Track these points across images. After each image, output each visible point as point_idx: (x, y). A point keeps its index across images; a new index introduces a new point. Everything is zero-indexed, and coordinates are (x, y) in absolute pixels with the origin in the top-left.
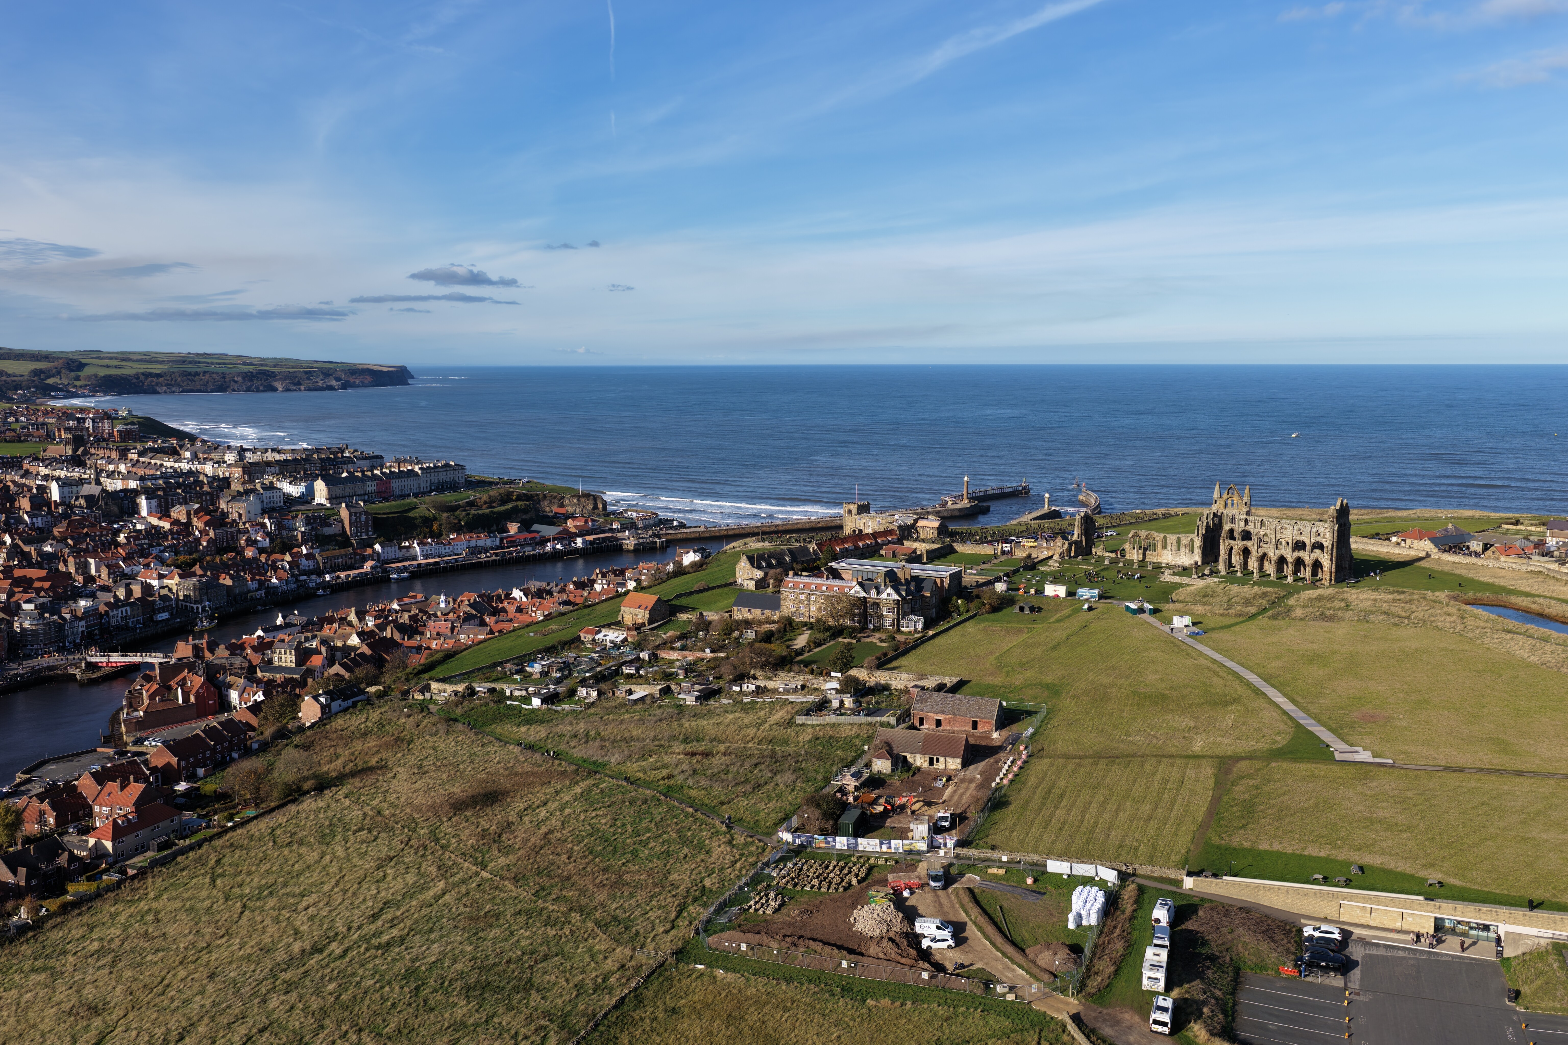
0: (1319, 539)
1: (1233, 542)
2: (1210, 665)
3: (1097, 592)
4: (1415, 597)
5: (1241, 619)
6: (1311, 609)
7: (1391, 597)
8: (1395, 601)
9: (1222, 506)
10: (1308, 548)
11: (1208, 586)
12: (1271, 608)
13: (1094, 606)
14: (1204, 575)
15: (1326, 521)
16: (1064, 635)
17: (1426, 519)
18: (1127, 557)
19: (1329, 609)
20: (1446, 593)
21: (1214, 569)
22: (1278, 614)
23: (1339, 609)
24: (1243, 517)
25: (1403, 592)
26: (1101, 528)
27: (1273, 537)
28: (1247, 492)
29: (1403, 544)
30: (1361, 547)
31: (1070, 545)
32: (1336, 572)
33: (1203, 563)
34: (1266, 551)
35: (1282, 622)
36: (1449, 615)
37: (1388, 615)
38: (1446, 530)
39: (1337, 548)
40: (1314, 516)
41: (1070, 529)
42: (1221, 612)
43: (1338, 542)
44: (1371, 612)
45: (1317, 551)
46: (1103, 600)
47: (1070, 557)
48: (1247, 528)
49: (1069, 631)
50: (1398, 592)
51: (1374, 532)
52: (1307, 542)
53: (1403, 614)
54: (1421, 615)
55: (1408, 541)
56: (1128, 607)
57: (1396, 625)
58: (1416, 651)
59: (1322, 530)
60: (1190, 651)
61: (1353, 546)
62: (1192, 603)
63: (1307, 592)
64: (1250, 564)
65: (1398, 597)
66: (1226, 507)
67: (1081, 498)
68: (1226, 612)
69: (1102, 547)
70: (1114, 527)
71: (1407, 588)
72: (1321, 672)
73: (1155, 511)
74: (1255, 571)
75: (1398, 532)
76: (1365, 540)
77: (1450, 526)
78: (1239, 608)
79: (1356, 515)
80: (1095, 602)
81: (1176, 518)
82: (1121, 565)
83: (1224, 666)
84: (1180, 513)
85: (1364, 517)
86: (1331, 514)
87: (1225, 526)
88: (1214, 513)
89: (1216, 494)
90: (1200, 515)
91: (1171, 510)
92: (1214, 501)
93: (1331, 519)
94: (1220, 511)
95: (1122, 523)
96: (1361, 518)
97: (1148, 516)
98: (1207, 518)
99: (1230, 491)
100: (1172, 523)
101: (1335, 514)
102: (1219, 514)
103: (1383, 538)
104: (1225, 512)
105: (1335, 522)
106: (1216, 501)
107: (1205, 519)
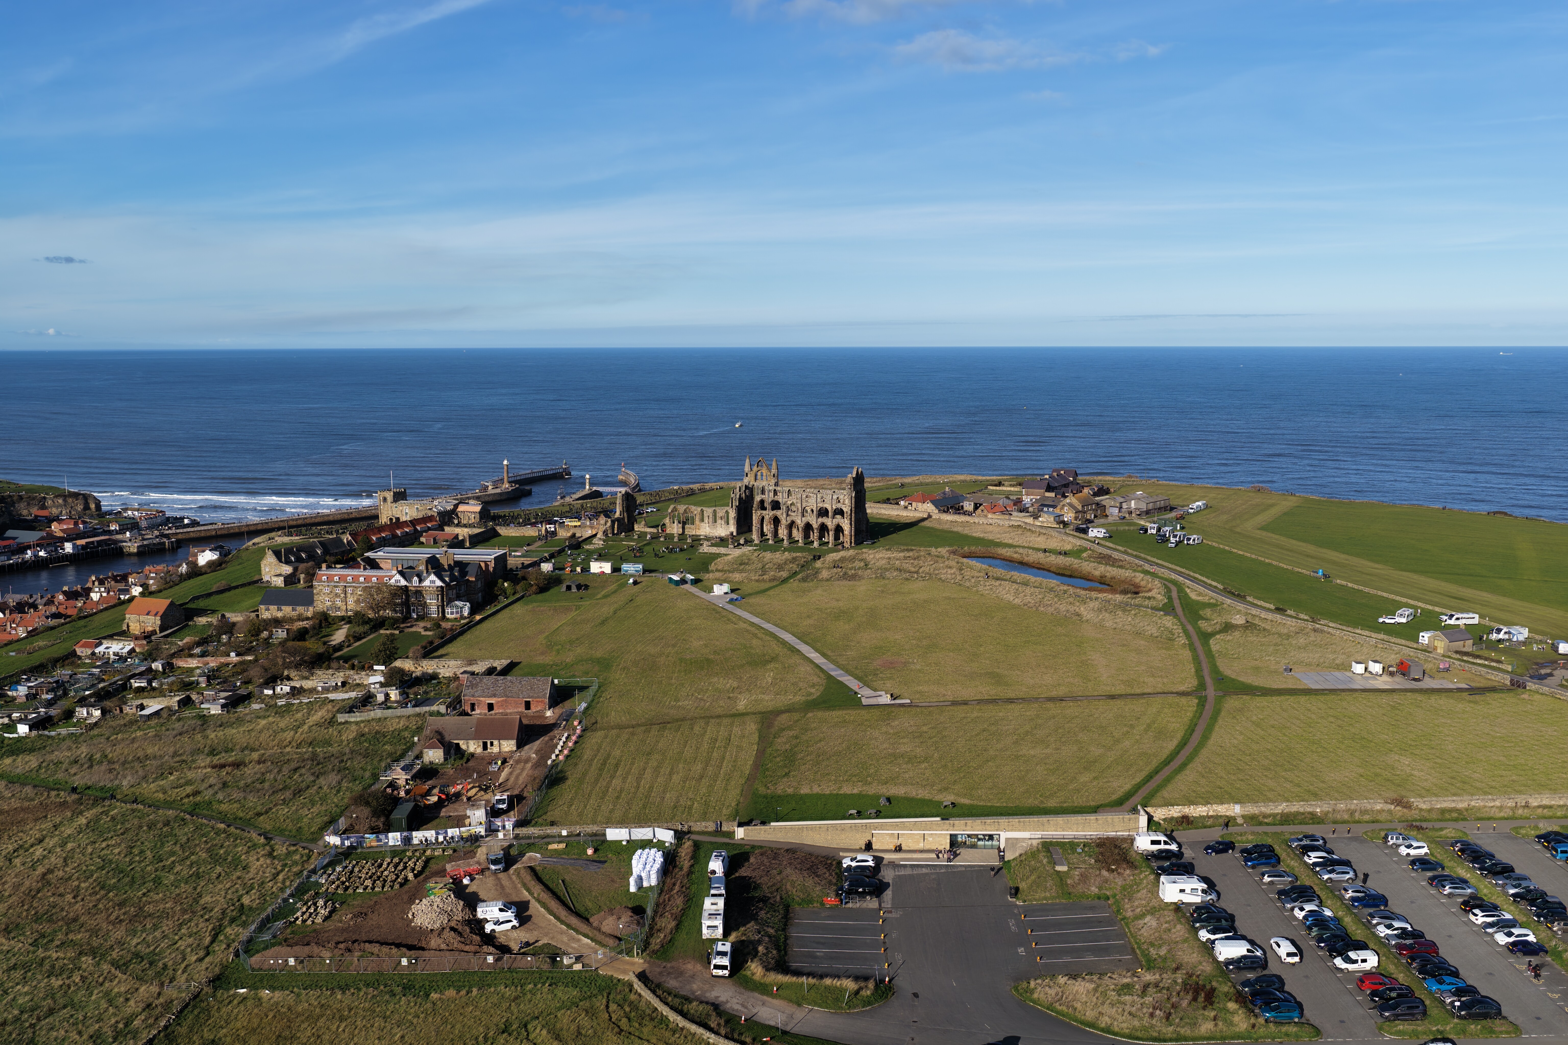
0: (839, 506)
1: (764, 512)
2: (749, 628)
3: (641, 566)
4: (922, 553)
5: (775, 583)
6: (836, 571)
7: (902, 554)
8: (905, 558)
9: (753, 478)
10: (830, 514)
11: (743, 555)
12: (800, 572)
13: (639, 580)
14: (739, 544)
15: (844, 489)
16: (612, 610)
17: (927, 484)
18: (668, 532)
19: (851, 569)
20: (947, 549)
21: (749, 539)
22: (807, 576)
23: (859, 569)
24: (772, 488)
25: (912, 550)
26: (642, 505)
27: (799, 505)
28: (774, 464)
29: (910, 508)
30: (875, 511)
31: (613, 522)
32: (855, 535)
33: (738, 533)
34: (794, 518)
35: (811, 584)
36: (950, 567)
37: (900, 571)
38: (944, 493)
39: (855, 513)
40: (834, 486)
41: (611, 507)
42: (757, 578)
43: (855, 507)
44: (886, 570)
45: (838, 516)
46: (647, 574)
47: (613, 534)
48: (776, 498)
49: (616, 606)
50: (908, 550)
51: (885, 498)
52: (829, 509)
53: (913, 569)
54: (927, 569)
55: (914, 504)
56: (670, 579)
57: (907, 579)
58: (925, 601)
59: (841, 497)
60: (730, 616)
61: (868, 511)
62: (730, 572)
63: (831, 555)
64: (780, 531)
65: (908, 555)
66: (756, 479)
67: (620, 477)
68: (761, 578)
69: (643, 522)
70: (654, 503)
71: (915, 546)
72: (847, 627)
73: (691, 486)
74: (785, 538)
75: (905, 497)
76: (878, 505)
77: (947, 489)
78: (772, 573)
79: (870, 482)
80: (639, 576)
81: (711, 492)
82: (662, 539)
83: (762, 628)
84: (716, 487)
85: (876, 484)
86: (849, 482)
87: (756, 497)
88: (746, 485)
89: (747, 467)
90: (733, 488)
91: (707, 485)
92: (745, 475)
93: (849, 487)
94: (751, 483)
95: (662, 499)
96: (874, 485)
97: (685, 491)
98: (740, 491)
99: (760, 464)
100: (708, 498)
101: (852, 482)
102: (750, 486)
103: (893, 503)
104: (755, 484)
105: (852, 489)
106: (747, 474)
107: (738, 492)
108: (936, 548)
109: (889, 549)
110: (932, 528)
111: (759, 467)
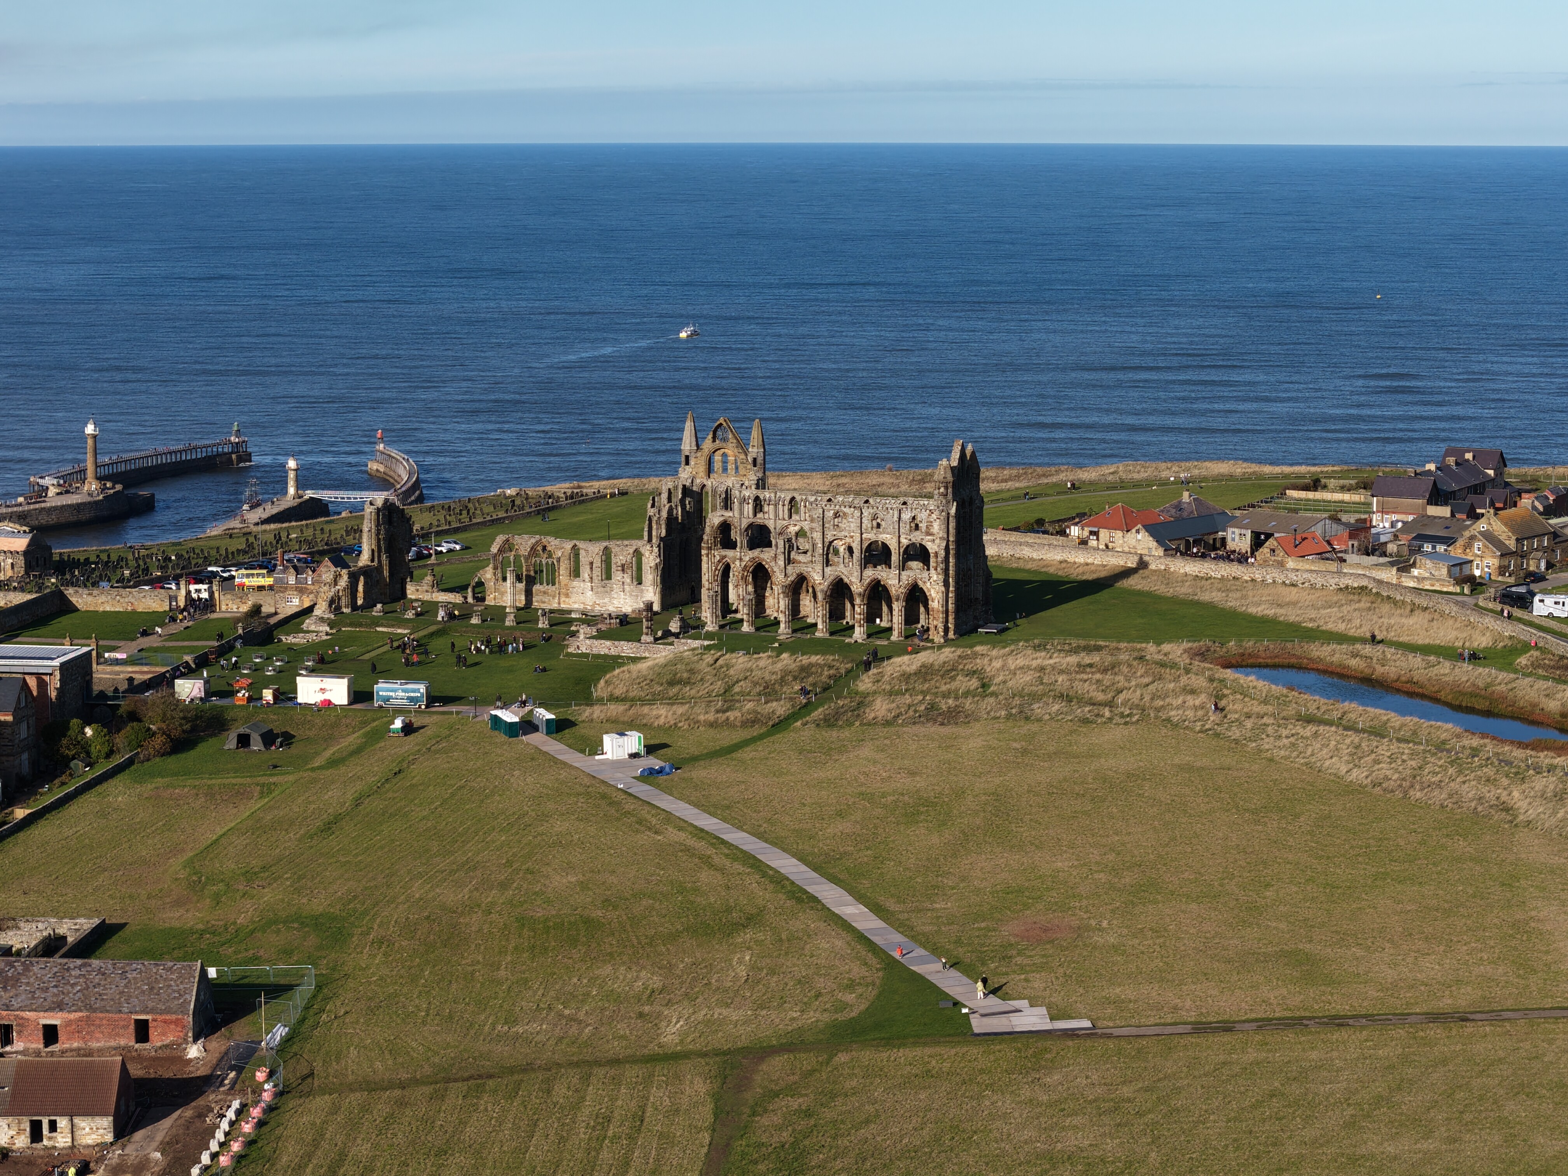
0: (917, 537)
1: (730, 553)
2: (691, 842)
3: (422, 688)
4: (1124, 657)
5: (756, 731)
6: (907, 699)
7: (1073, 659)
8: (1082, 668)
9: (702, 469)
10: (894, 558)
11: (678, 659)
12: (820, 702)
13: (417, 722)
14: (667, 634)
15: (929, 496)
16: (350, 796)
17: (1137, 485)
18: (490, 601)
19: (946, 695)
20: (1186, 645)
21: (691, 620)
22: (837, 715)
23: (967, 694)
24: (750, 493)
25: (1098, 649)
26: (426, 536)
27: (817, 536)
28: (755, 434)
29: (1093, 543)
30: (1007, 551)
31: (354, 578)
32: (957, 611)
33: (665, 606)
34: (804, 569)
35: (846, 733)
36: (1193, 692)
37: (1069, 699)
38: (1179, 507)
39: (958, 556)
40: (904, 488)
41: (350, 540)
42: (711, 717)
43: (958, 542)
44: (1035, 697)
45: (915, 564)
46: (438, 708)
47: (354, 607)
48: (760, 519)
49: (359, 786)
50: (1088, 649)
51: (1032, 517)
52: (893, 545)
53: (1101, 697)
54: (1135, 696)
55: (1104, 534)
56: (496, 720)
57: (1085, 721)
58: (1129, 775)
59: (922, 516)
60: (644, 813)
61: (990, 551)
62: (643, 701)
63: (897, 660)
64: (770, 602)
65: (1087, 660)
66: (710, 471)
67: (373, 466)
68: (722, 717)
69: (429, 578)
70: (456, 530)
71: (1105, 637)
72: (935, 839)
73: (549, 489)
74: (782, 618)
75: (1082, 515)
76: (1015, 536)
77: (1186, 497)
78: (750, 706)
79: (994, 480)
80: (418, 712)
81: (599, 503)
82: (475, 621)
83: (724, 842)
84: (609, 491)
85: (1010, 485)
86: (941, 478)
87: (710, 516)
88: (684, 486)
89: (688, 441)
90: (652, 493)
91: (587, 484)
92: (683, 459)
93: (942, 490)
94: (698, 481)
95: (474, 521)
96: (1003, 485)
97: (533, 501)
98: (670, 500)
99: (719, 433)
100: (590, 516)
101: (950, 478)
102: (695, 488)
103: (1051, 529)
104: (709, 483)
105: (950, 496)
106: (687, 457)
107: (666, 502)
108: (1159, 644)
109: (1037, 648)
110: (1149, 594)
111: (717, 442)
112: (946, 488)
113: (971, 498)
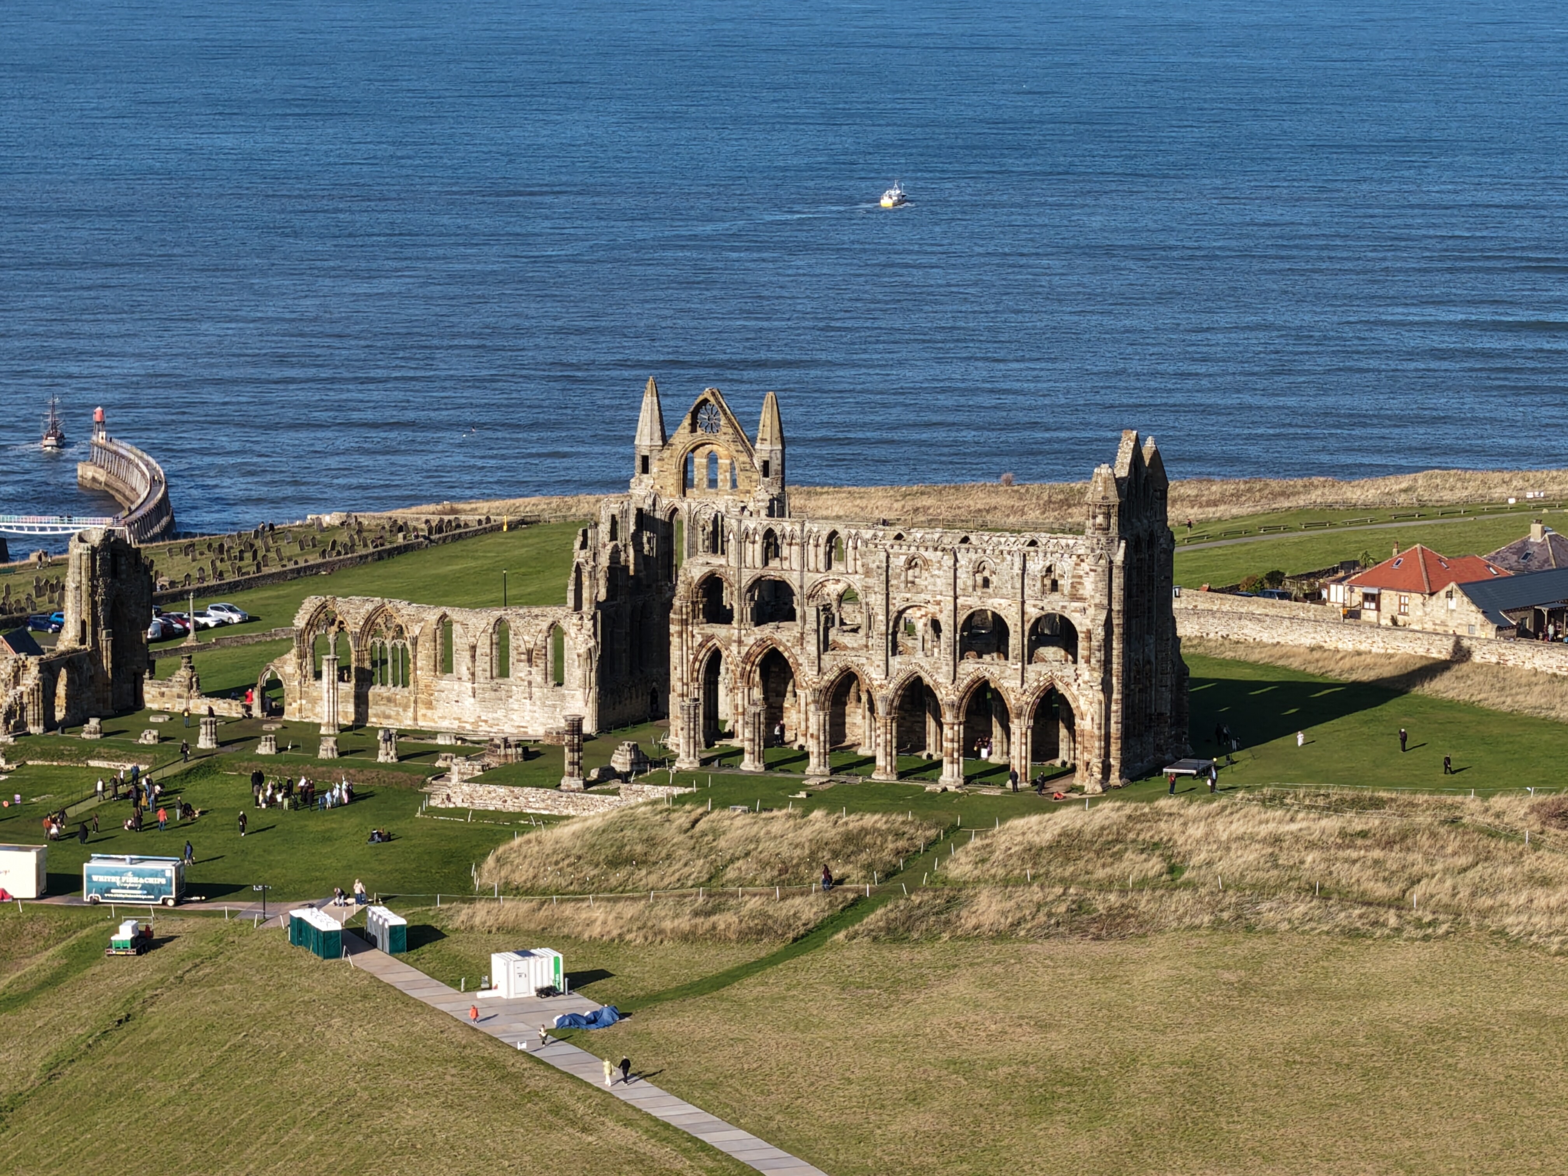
0: (1055, 604)
1: (720, 631)
3: (168, 869)
4: (1422, 819)
5: (765, 949)
6: (1036, 893)
7: (1332, 823)
8: (1348, 838)
9: (672, 481)
10: (1014, 641)
11: (627, 821)
12: (880, 898)
13: (159, 929)
14: (608, 774)
15: (1077, 530)
16: (38, 1062)
17: (1448, 511)
18: (291, 714)
19: (1105, 887)
20: (1534, 798)
21: (650, 750)
22: (910, 920)
23: (1142, 884)
24: (758, 523)
25: (1377, 804)
26: (180, 597)
27: (877, 601)
28: (767, 418)
29: (1369, 614)
30: (1215, 629)
31: (49, 671)
32: (1127, 736)
33: (605, 724)
34: (852, 660)
35: (925, 954)
36: (1546, 882)
37: (1325, 895)
38: (1523, 552)
39: (1127, 638)
40: (1033, 515)
41: (43, 604)
42: (684, 923)
43: (1128, 613)
44: (1263, 890)
45: (1051, 653)
46: (197, 905)
47: (50, 724)
48: (775, 570)
49: (55, 1043)
50: (1360, 805)
51: (1261, 569)
52: (1012, 619)
53: (1381, 890)
54: (1442, 889)
55: (1389, 599)
56: (300, 928)
57: (1352, 934)
58: (1431, 1031)
59: (1064, 566)
60: (564, 1094)
61: (1186, 629)
62: (564, 895)
63: (1018, 823)
64: (792, 717)
65: (1358, 825)
66: (686, 483)
67: (87, 472)
68: (704, 924)
69: (183, 674)
70: (233, 587)
71: (1389, 785)
72: (1083, 1144)
73: (400, 514)
74: (812, 746)
75: (1350, 566)
76: (1230, 603)
77: (1535, 533)
78: (754, 903)
79: (1194, 502)
80: (162, 911)
81: (489, 540)
82: (265, 749)
83: (705, 1147)
84: (505, 519)
85: (1221, 510)
86: (1098, 498)
87: (685, 563)
88: (640, 511)
89: (647, 431)
90: (582, 522)
91: (467, 507)
92: (638, 462)
93: (1100, 519)
94: (664, 502)
95: (265, 571)
96: (1211, 512)
97: (370, 536)
98: (613, 536)
99: (703, 416)
100: (473, 564)
101: (1114, 498)
102: (658, 515)
103: (1294, 591)
104: (683, 506)
105: (1114, 531)
106: (645, 460)
107: (607, 538)
108: (1485, 796)
109: (1267, 802)
110: (1469, 707)
111: (699, 431)
112: (1108, 516)
113: (1152, 535)
